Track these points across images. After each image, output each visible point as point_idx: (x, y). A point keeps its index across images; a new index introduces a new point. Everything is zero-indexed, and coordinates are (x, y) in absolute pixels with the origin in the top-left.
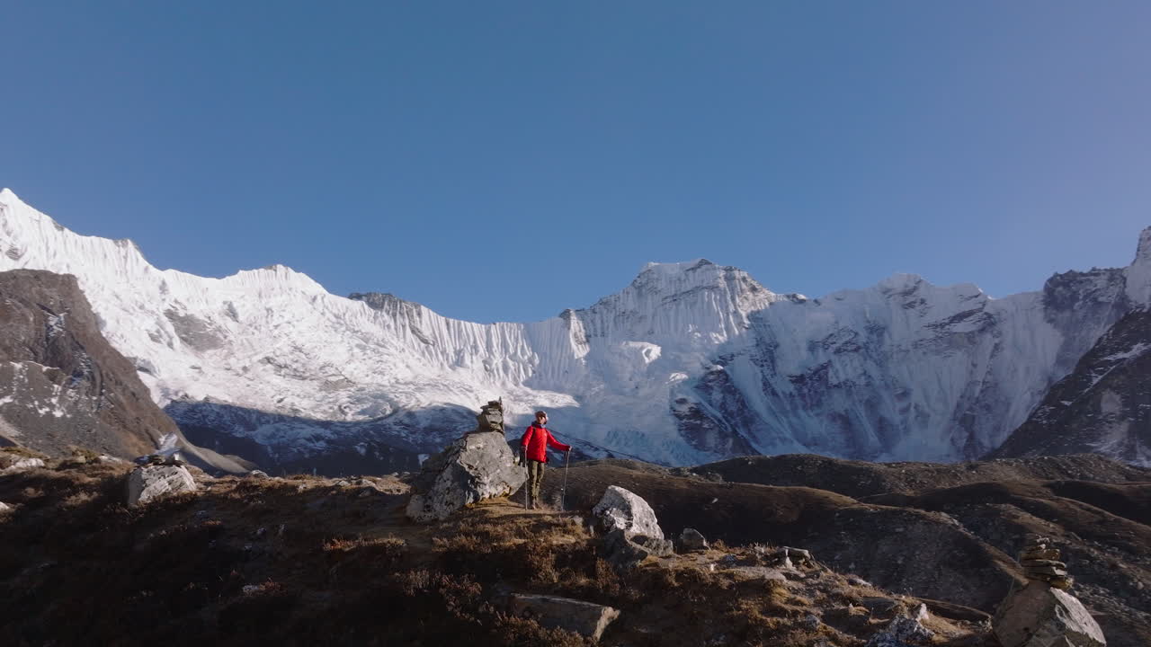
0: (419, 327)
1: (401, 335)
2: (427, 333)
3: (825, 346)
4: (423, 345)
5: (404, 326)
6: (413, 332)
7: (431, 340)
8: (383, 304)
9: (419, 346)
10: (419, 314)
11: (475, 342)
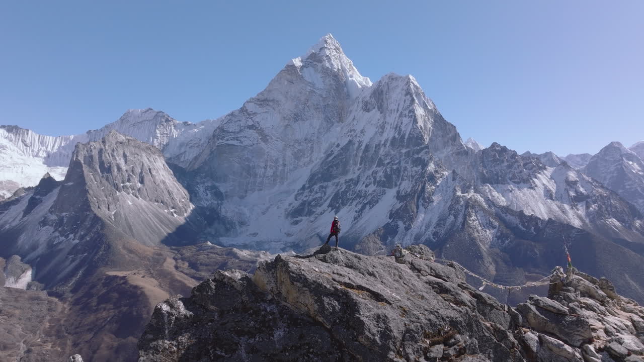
0: (26, 139)
1: (16, 143)
2: (28, 142)
3: (187, 144)
4: (25, 147)
5: (19, 140)
6: (22, 141)
7: (29, 145)
8: (13, 130)
9: (23, 147)
10: (27, 134)
11: (48, 145)
